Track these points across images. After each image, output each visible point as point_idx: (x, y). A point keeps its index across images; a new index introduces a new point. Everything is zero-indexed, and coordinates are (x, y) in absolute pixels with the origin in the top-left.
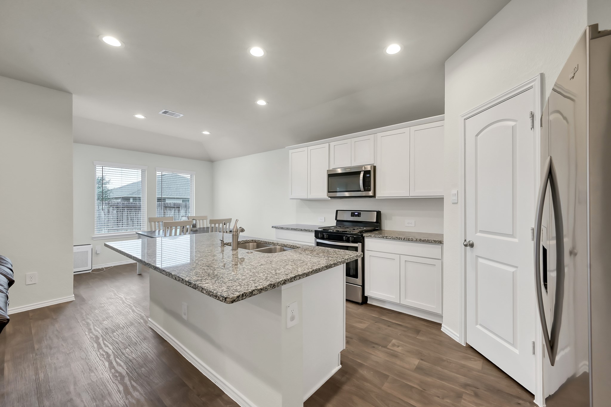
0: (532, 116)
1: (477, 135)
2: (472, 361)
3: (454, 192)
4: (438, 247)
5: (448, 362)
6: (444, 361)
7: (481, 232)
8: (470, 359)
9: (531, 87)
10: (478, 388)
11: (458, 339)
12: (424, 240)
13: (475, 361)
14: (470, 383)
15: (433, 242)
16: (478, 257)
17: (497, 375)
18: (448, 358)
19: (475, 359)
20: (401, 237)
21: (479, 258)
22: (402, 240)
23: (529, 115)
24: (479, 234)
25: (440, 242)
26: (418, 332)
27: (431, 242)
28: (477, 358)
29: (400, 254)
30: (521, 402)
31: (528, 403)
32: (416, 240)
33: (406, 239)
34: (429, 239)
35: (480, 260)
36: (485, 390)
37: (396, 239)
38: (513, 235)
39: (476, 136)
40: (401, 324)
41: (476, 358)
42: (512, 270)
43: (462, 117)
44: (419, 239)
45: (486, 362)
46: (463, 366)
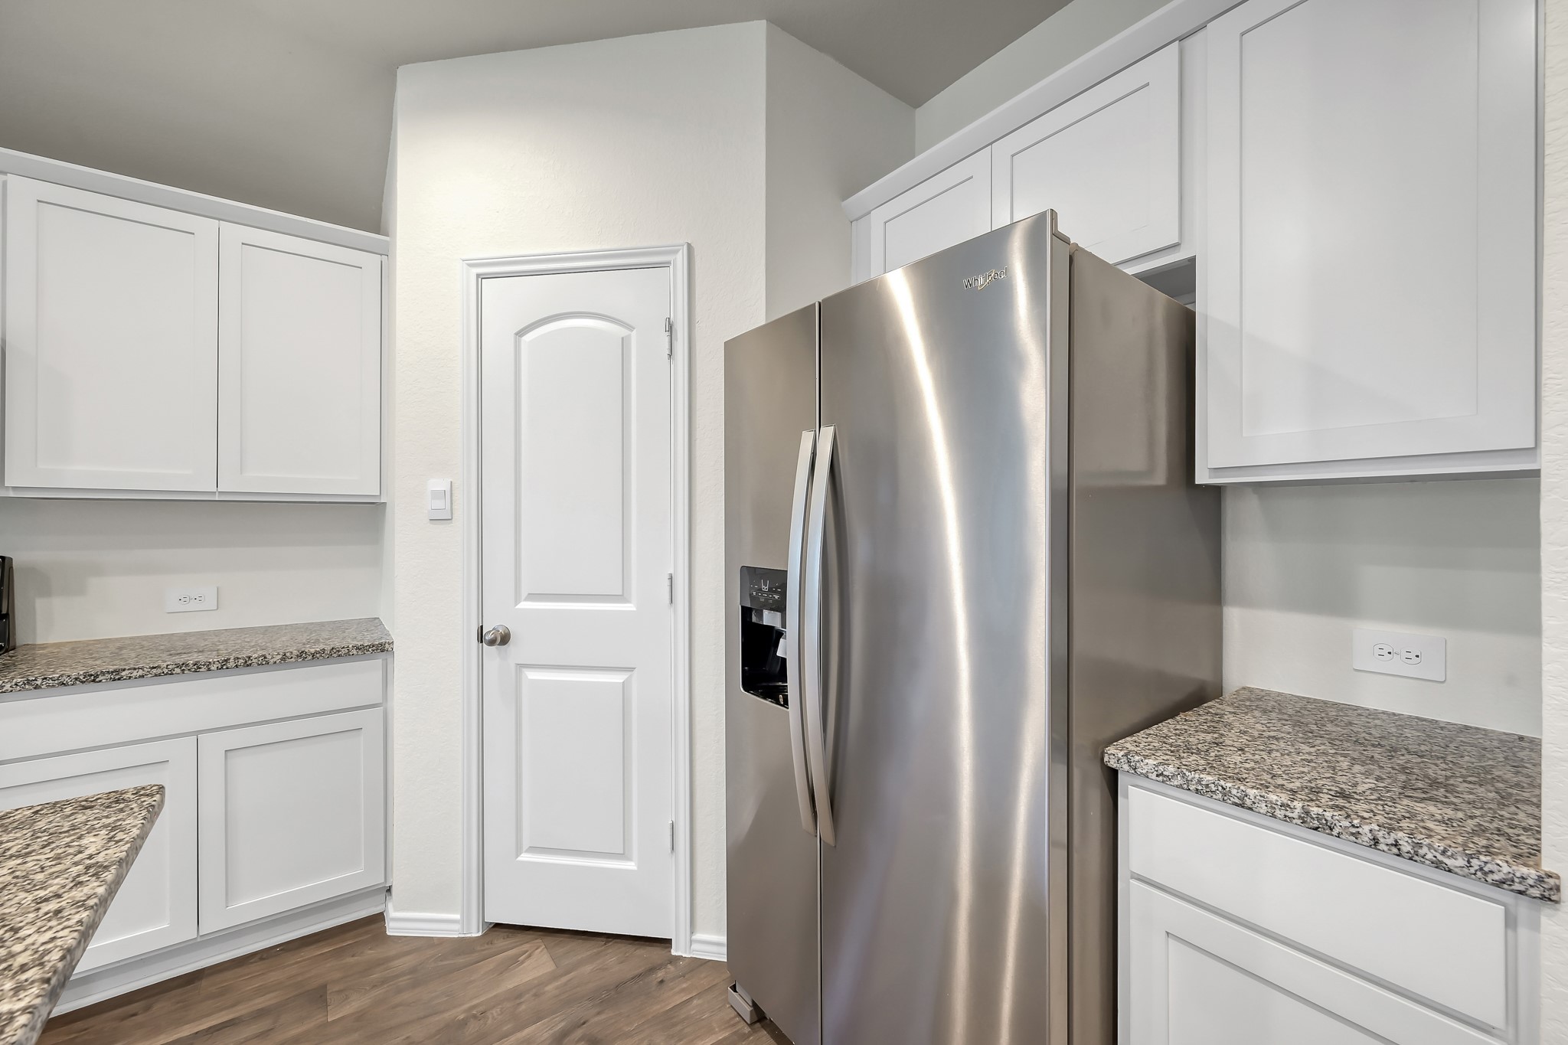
0: (670, 328)
1: (521, 333)
2: (523, 962)
3: (439, 484)
4: (373, 666)
5: (475, 1017)
6: (464, 1023)
7: (533, 597)
8: (514, 961)
9: (664, 265)
10: (584, 1023)
11: (457, 927)
12: (316, 652)
13: (530, 956)
14: (563, 1024)
15: (355, 652)
16: (521, 666)
17: (588, 953)
18: (466, 1006)
19: (527, 951)
20: (202, 658)
21: (524, 670)
22: (209, 670)
23: (662, 326)
24: (525, 605)
25: (382, 648)
26: (318, 997)
27: (348, 654)
28: (527, 944)
29: (197, 733)
30: (660, 974)
31: (669, 966)
32: (284, 658)
33: (231, 664)
34: (337, 644)
35: (532, 675)
36: (599, 1013)
37: (178, 670)
38: (622, 595)
39: (516, 334)
40: (231, 1017)
41: (526, 947)
42: (618, 678)
43: (470, 265)
44: (295, 652)
45: (551, 940)
46: (517, 995)
